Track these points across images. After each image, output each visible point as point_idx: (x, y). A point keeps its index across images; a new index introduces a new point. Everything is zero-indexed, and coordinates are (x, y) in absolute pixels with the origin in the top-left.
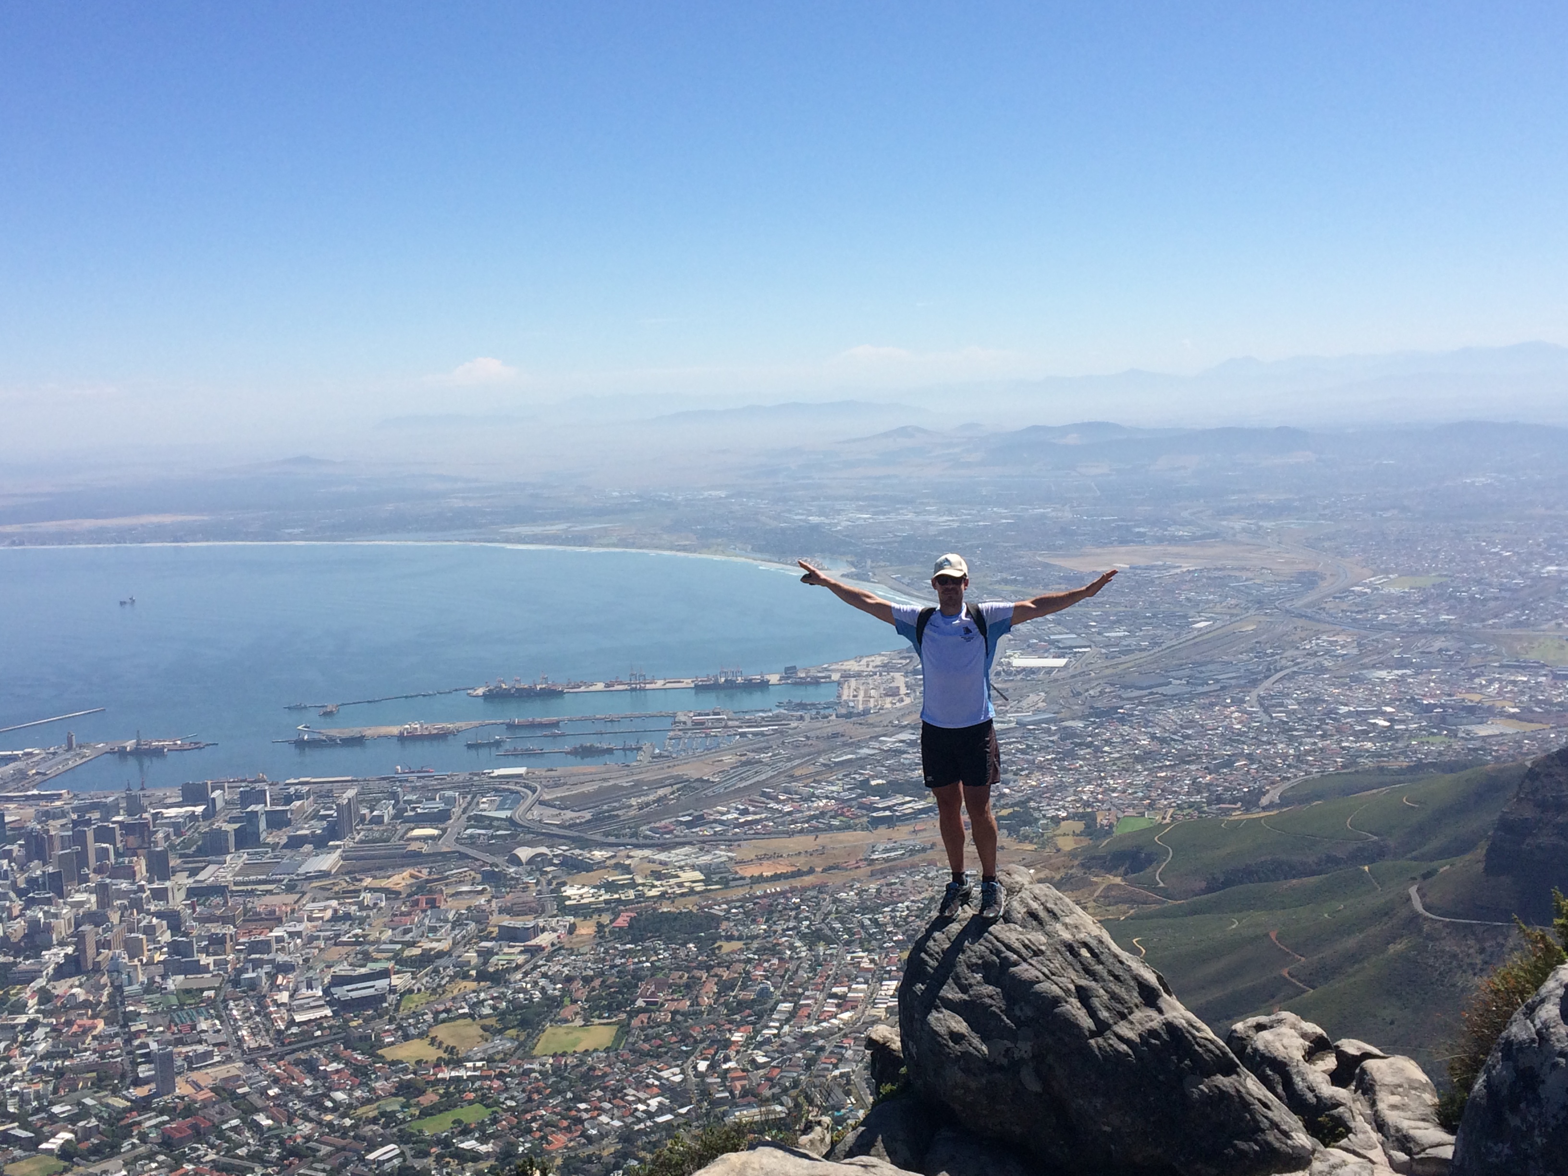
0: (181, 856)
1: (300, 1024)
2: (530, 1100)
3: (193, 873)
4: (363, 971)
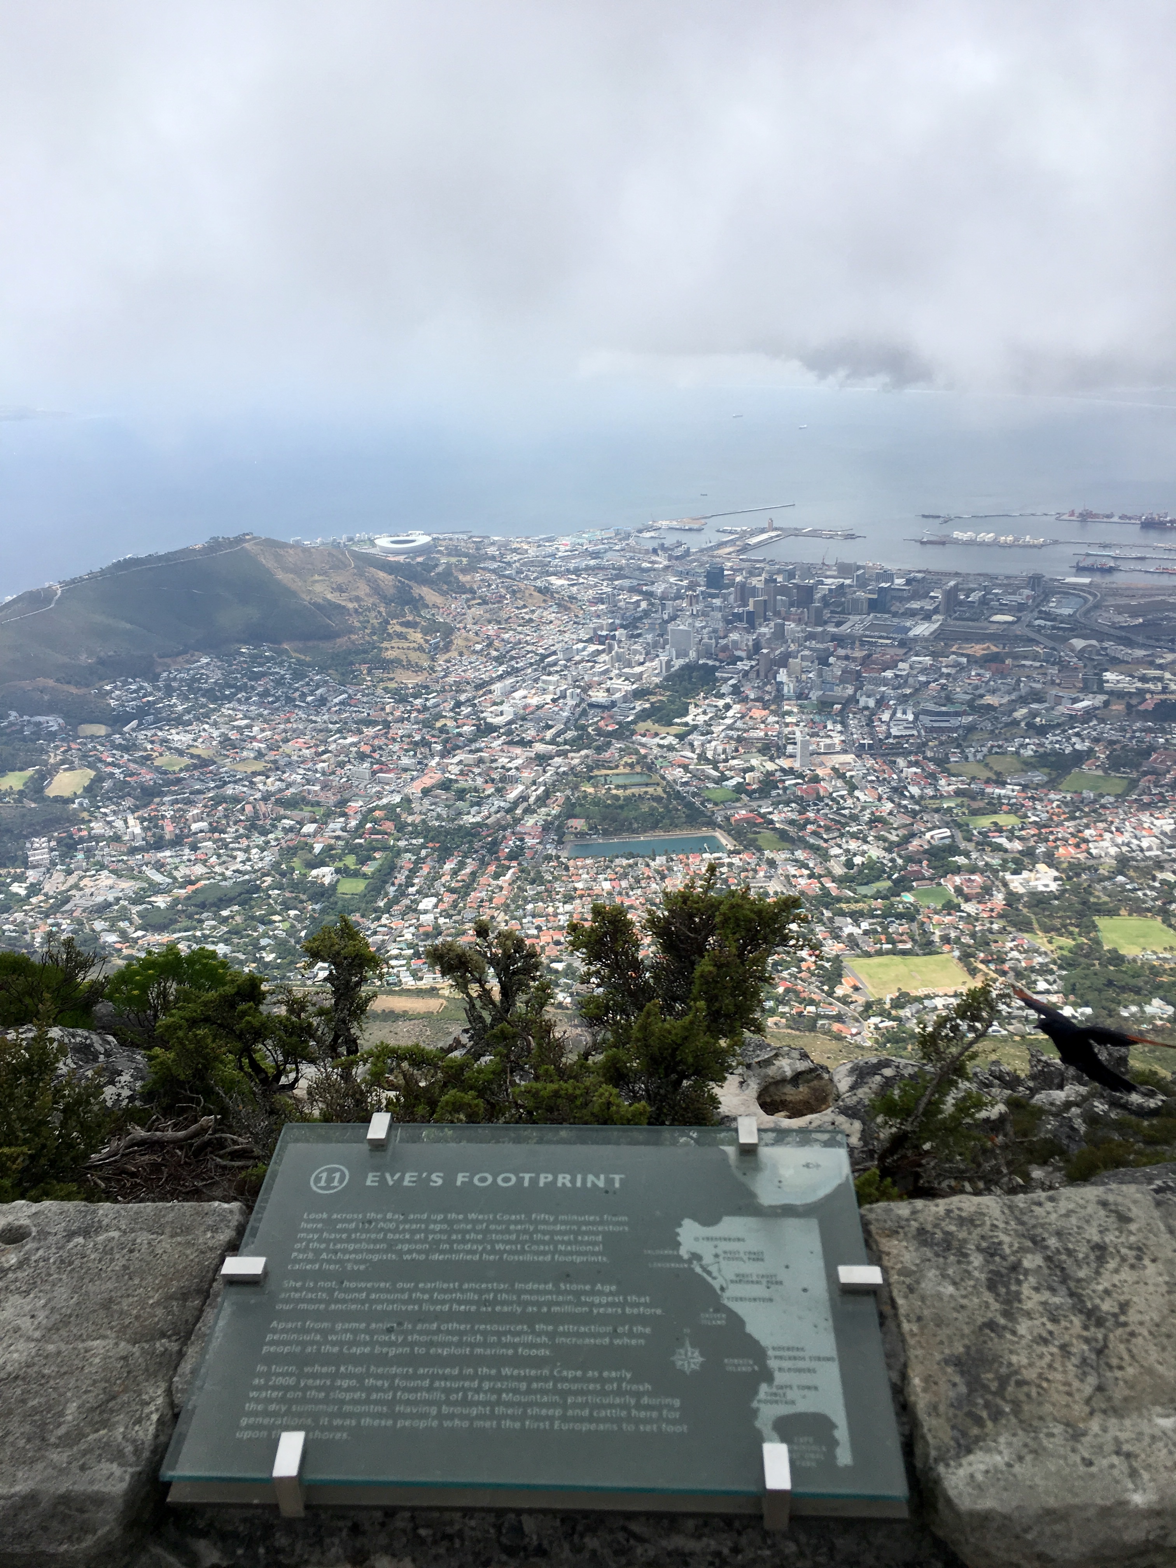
0: (832, 612)
1: (896, 737)
2: (1051, 819)
3: (838, 624)
4: (944, 709)
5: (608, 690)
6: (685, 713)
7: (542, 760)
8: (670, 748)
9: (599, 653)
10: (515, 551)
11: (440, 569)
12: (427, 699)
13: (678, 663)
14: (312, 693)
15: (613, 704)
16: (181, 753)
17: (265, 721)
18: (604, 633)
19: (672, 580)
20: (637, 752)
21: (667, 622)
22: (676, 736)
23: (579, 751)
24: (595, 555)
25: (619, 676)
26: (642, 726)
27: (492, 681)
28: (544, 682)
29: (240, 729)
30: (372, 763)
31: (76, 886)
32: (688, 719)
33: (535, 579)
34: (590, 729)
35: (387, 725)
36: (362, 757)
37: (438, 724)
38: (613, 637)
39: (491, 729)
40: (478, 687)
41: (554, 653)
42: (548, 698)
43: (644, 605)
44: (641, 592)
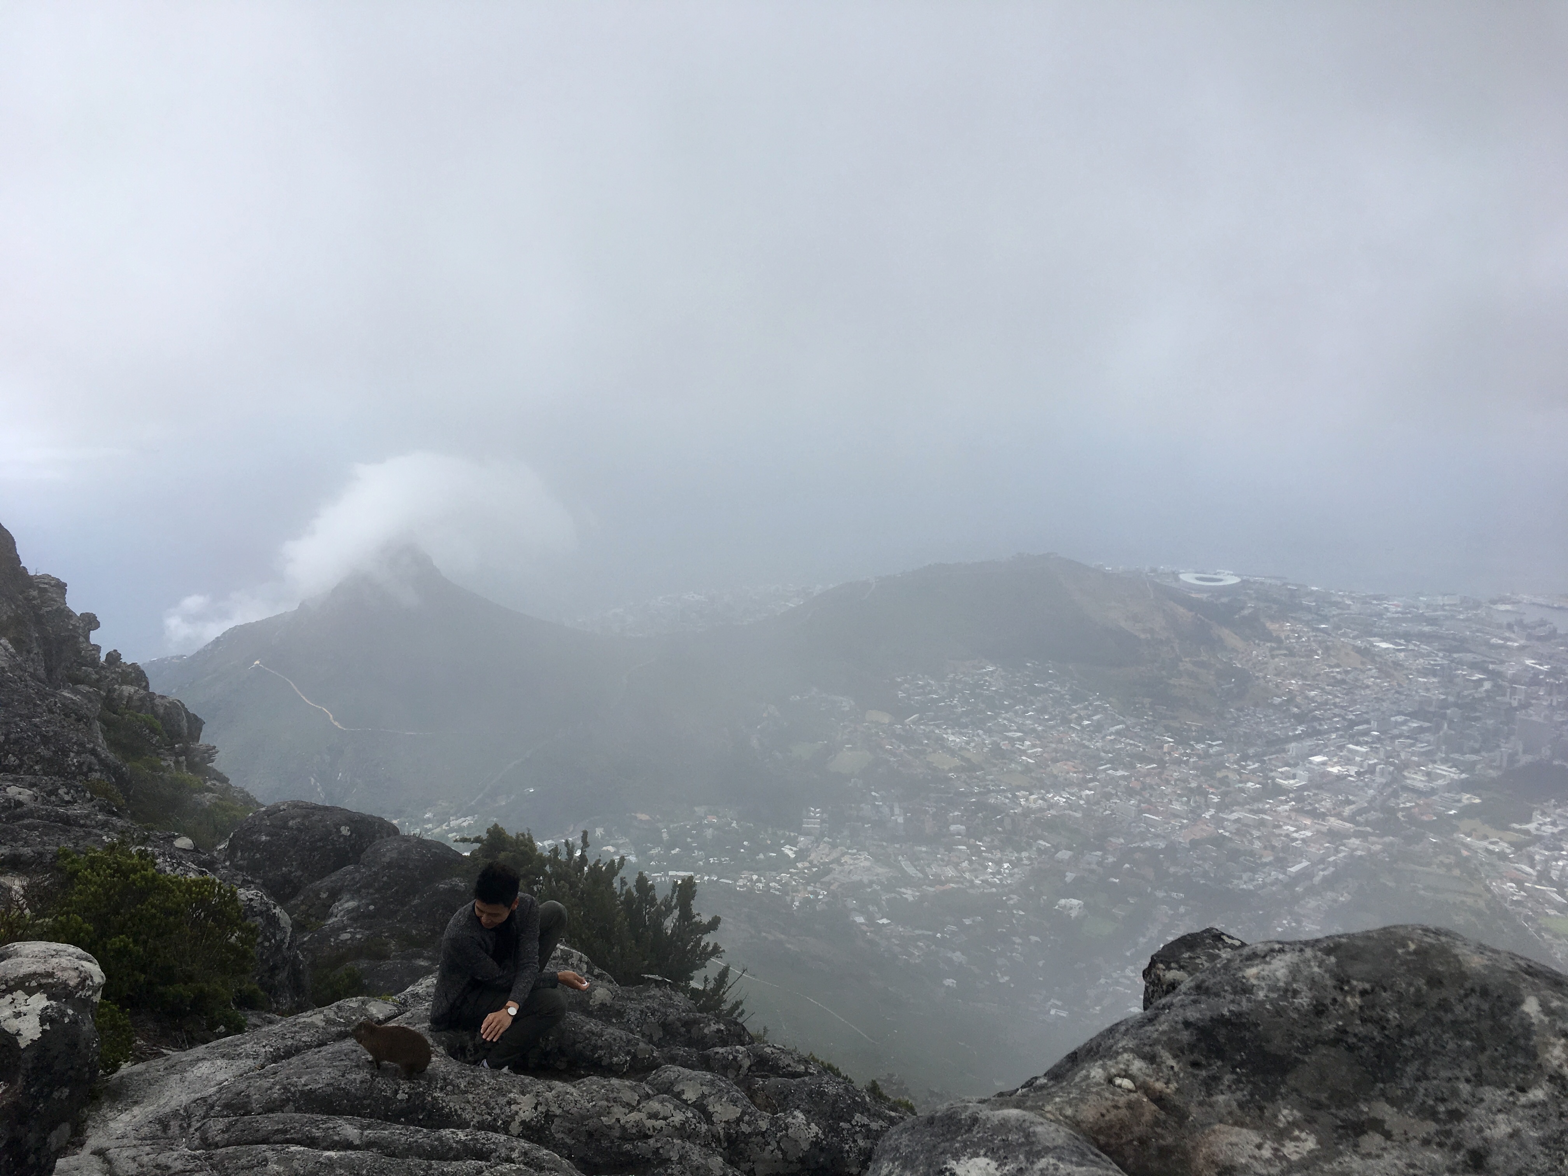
5: (1428, 774)
6: (1529, 820)
7: (1335, 836)
8: (1502, 856)
9: (1421, 730)
10: (1336, 604)
11: (1246, 612)
12: (1211, 746)
13: (1525, 759)
14: (1089, 718)
15: (1433, 791)
16: (952, 752)
17: (1039, 737)
18: (1432, 709)
19: (1529, 662)
20: (1457, 853)
21: (1516, 709)
22: (1512, 844)
23: (1381, 836)
24: (1432, 621)
25: (1444, 761)
26: (1467, 824)
27: (1288, 740)
28: (1350, 751)
29: (1012, 740)
30: (1140, 801)
31: (837, 861)
32: (1532, 827)
33: (1355, 638)
34: (1400, 815)
35: (1162, 764)
36: (1130, 792)
37: (1219, 775)
38: (1444, 716)
39: (1280, 791)
40: (1270, 743)
41: (1367, 722)
42: (1353, 770)
43: (1487, 685)
44: (1485, 671)
